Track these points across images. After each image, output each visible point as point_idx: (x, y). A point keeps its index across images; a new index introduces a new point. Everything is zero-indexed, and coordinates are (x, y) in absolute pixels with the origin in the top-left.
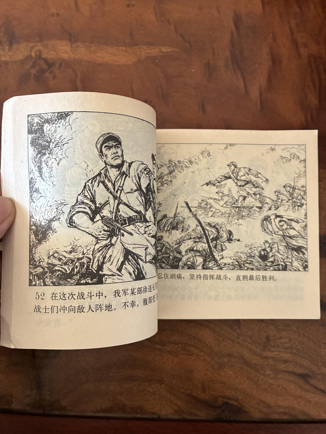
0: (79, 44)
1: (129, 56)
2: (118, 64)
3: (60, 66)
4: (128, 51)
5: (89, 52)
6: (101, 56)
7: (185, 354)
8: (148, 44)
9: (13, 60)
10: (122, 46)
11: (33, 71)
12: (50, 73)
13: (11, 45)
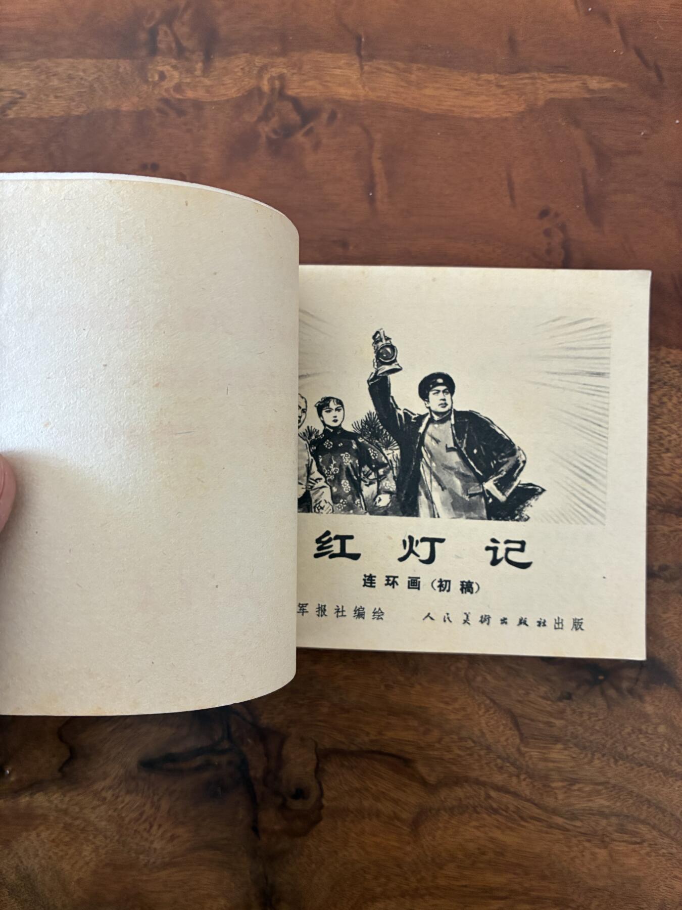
0: (380, 63)
1: (504, 96)
2: (477, 116)
3: (333, 116)
4: (502, 84)
5: (403, 84)
6: (434, 96)
7: (623, 841)
8: (555, 69)
9: (216, 99)
10: (488, 73)
11: (265, 130)
12: (307, 134)
13: (208, 59)
